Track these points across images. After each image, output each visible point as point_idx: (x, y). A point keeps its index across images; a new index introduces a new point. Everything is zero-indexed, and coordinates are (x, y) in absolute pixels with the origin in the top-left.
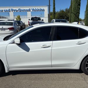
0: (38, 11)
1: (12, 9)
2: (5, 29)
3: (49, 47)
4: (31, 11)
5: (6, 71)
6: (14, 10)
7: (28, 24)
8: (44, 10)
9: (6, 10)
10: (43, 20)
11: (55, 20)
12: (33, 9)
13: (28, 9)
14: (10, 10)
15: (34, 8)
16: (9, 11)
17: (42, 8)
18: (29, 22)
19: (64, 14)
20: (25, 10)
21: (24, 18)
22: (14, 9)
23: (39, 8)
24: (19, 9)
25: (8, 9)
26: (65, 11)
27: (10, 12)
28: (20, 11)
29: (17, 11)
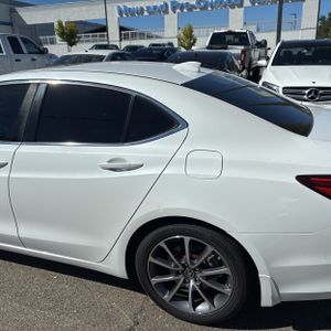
4: (247, 3)
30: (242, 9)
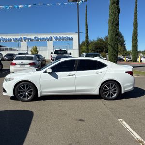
0: (63, 40)
1: (24, 37)
2: (25, 64)
3: (73, 75)
4: (54, 39)
5: (39, 96)
6: (28, 39)
7: (50, 59)
8: (72, 39)
9: (17, 39)
10: (70, 54)
11: (85, 54)
12: (56, 37)
13: (48, 37)
14: (22, 38)
15: (58, 36)
16: (21, 40)
17: (70, 36)
18: (51, 56)
19: (103, 44)
20: (44, 38)
21: (43, 50)
22: (28, 37)
23: (65, 36)
24: (35, 38)
25: (18, 37)
26: (104, 39)
27: (21, 42)
28: (36, 40)
29: (32, 40)
30: (52, 42)
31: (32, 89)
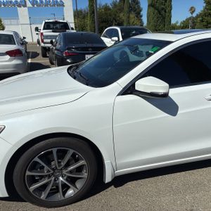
18: (42, 34)
19: (110, 15)
26: (111, 7)
30: (26, 8)
31: (82, 162)
